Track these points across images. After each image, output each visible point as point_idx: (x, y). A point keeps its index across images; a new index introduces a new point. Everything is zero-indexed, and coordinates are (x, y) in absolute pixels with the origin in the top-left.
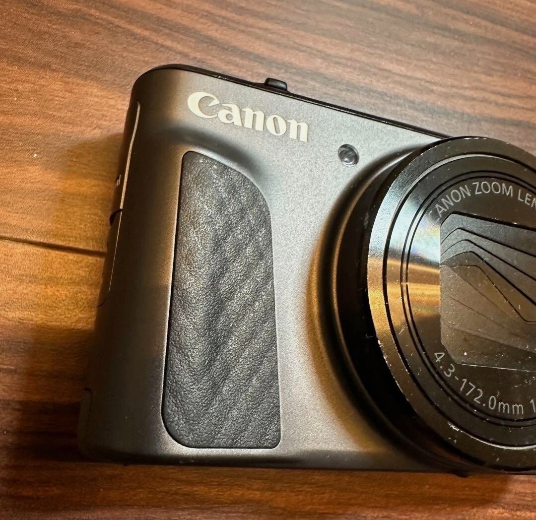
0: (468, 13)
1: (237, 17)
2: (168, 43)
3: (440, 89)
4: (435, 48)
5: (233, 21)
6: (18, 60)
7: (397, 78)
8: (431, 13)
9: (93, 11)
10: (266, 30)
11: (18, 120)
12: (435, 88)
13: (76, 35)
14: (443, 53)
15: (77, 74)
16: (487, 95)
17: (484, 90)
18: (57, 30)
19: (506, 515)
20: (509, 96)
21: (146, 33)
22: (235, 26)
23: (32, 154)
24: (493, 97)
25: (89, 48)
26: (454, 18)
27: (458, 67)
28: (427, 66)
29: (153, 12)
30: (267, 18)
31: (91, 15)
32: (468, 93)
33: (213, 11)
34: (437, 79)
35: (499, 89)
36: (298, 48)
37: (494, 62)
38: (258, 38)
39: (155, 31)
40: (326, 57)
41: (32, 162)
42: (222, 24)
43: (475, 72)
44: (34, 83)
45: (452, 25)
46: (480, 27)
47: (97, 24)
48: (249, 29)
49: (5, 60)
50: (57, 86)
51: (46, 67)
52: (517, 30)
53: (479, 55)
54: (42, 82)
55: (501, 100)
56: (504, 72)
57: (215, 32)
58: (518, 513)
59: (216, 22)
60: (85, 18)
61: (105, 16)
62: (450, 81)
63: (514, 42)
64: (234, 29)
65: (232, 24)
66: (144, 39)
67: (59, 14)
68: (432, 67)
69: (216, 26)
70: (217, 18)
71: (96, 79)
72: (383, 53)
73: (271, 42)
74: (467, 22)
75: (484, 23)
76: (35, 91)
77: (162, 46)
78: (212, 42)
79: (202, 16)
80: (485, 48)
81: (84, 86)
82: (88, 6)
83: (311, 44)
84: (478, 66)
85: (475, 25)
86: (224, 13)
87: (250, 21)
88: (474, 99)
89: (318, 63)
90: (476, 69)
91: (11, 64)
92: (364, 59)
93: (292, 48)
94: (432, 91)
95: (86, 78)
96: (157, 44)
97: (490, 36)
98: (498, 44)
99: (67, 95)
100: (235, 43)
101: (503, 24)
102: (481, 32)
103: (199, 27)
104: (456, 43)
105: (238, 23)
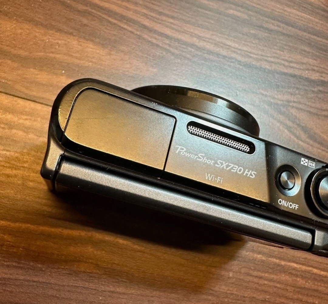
0: (274, 20)
1: (158, 16)
2: (125, 27)
3: (255, 56)
4: (255, 36)
6: (59, 30)
7: (233, 49)
8: (254, 19)
9: (93, 11)
10: (171, 23)
11: (58, 56)
12: (252, 55)
13: (85, 21)
14: (258, 39)
15: (84, 38)
16: (279, 61)
17: (278, 58)
18: (77, 18)
19: (263, 258)
20: (291, 62)
21: (115, 22)
22: (157, 21)
23: (62, 71)
24: (283, 62)
25: (90, 27)
26: (267, 22)
27: (266, 46)
28: (249, 44)
29: (120, 12)
30: (173, 17)
31: (92, 12)
32: (270, 59)
34: (254, 51)
35: (286, 58)
36: (185, 32)
37: (286, 45)
38: (167, 27)
39: (120, 21)
40: (199, 37)
41: (62, 75)
42: (150, 19)
43: (275, 49)
44: (65, 41)
45: (266, 25)
46: (280, 27)
47: (94, 16)
48: (163, 22)
49: (54, 30)
50: (75, 43)
51: (71, 34)
52: (300, 30)
53: (278, 41)
54: (68, 40)
55: (287, 64)
56: (290, 50)
57: (147, 23)
58: (270, 259)
59: (148, 18)
60: (90, 13)
61: (98, 13)
62: (260, 53)
63: (298, 35)
64: (156, 22)
65: (156, 20)
66: (115, 24)
67: (79, 11)
68: (253, 45)
69: (148, 20)
70: (148, 16)
71: (92, 41)
72: (227, 37)
73: (173, 29)
74: (273, 24)
75: (282, 25)
76: (65, 44)
77: (122, 28)
78: (145, 27)
79: (142, 15)
80: (281, 38)
81: (86, 43)
82: (91, 8)
83: (192, 30)
84: (277, 46)
85: (278, 26)
86: (152, 14)
87: (164, 18)
88: (272, 62)
89: (195, 40)
90: (276, 47)
91: (57, 32)
92: (217, 39)
93: (183, 32)
94: (251, 57)
95: (87, 40)
96: (120, 26)
97: (285, 32)
98: (289, 36)
99: (79, 47)
100: (156, 28)
101: (292, 26)
102: (280, 29)
103: (139, 20)
104: (266, 34)
105: (158, 19)
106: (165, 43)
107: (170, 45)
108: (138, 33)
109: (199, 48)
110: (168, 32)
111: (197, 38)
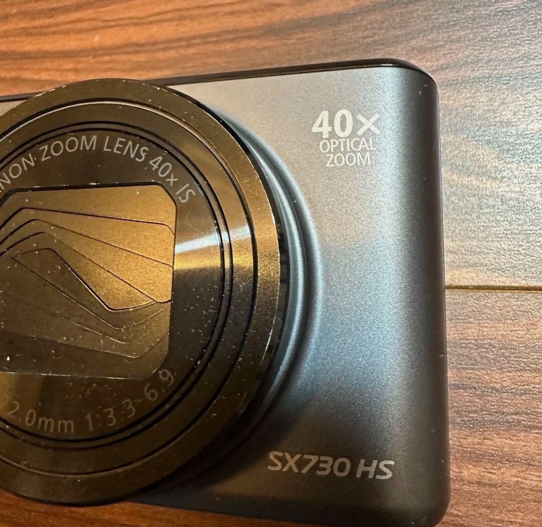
1: (48, 21)
5: (45, 27)
22: (47, 30)
33: (27, 25)
38: (68, 32)
40: (138, 22)
48: (60, 28)
57: (28, 45)
59: (31, 35)
65: (44, 30)
69: (29, 39)
70: (31, 31)
73: (81, 31)
78: (26, 56)
79: (18, 35)
86: (37, 23)
87: (61, 18)
105: (50, 26)
106: (67, 71)
107: (76, 71)
108: (13, 74)
109: (142, 45)
110: (71, 43)
111: (137, 24)
